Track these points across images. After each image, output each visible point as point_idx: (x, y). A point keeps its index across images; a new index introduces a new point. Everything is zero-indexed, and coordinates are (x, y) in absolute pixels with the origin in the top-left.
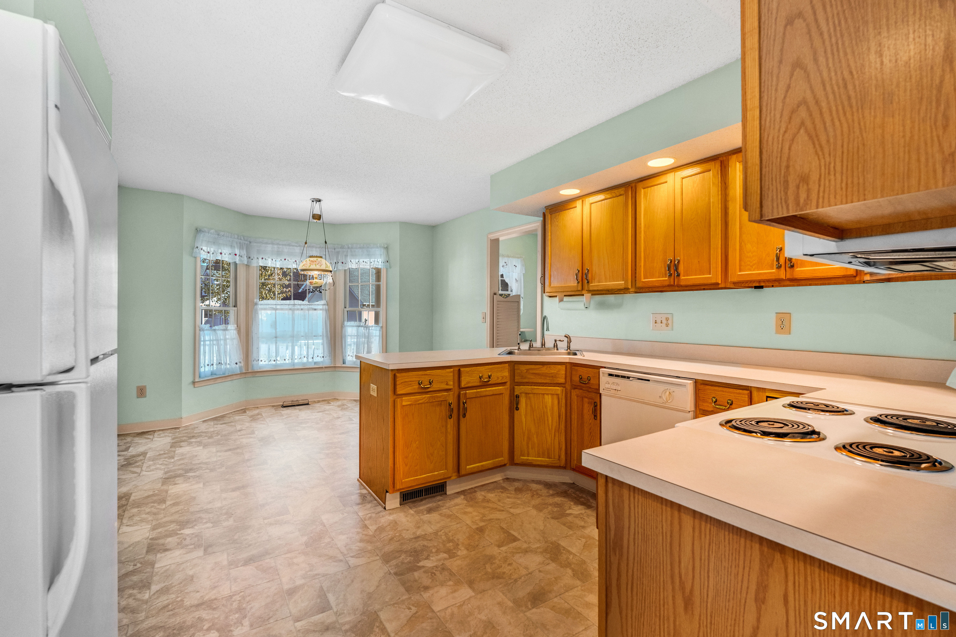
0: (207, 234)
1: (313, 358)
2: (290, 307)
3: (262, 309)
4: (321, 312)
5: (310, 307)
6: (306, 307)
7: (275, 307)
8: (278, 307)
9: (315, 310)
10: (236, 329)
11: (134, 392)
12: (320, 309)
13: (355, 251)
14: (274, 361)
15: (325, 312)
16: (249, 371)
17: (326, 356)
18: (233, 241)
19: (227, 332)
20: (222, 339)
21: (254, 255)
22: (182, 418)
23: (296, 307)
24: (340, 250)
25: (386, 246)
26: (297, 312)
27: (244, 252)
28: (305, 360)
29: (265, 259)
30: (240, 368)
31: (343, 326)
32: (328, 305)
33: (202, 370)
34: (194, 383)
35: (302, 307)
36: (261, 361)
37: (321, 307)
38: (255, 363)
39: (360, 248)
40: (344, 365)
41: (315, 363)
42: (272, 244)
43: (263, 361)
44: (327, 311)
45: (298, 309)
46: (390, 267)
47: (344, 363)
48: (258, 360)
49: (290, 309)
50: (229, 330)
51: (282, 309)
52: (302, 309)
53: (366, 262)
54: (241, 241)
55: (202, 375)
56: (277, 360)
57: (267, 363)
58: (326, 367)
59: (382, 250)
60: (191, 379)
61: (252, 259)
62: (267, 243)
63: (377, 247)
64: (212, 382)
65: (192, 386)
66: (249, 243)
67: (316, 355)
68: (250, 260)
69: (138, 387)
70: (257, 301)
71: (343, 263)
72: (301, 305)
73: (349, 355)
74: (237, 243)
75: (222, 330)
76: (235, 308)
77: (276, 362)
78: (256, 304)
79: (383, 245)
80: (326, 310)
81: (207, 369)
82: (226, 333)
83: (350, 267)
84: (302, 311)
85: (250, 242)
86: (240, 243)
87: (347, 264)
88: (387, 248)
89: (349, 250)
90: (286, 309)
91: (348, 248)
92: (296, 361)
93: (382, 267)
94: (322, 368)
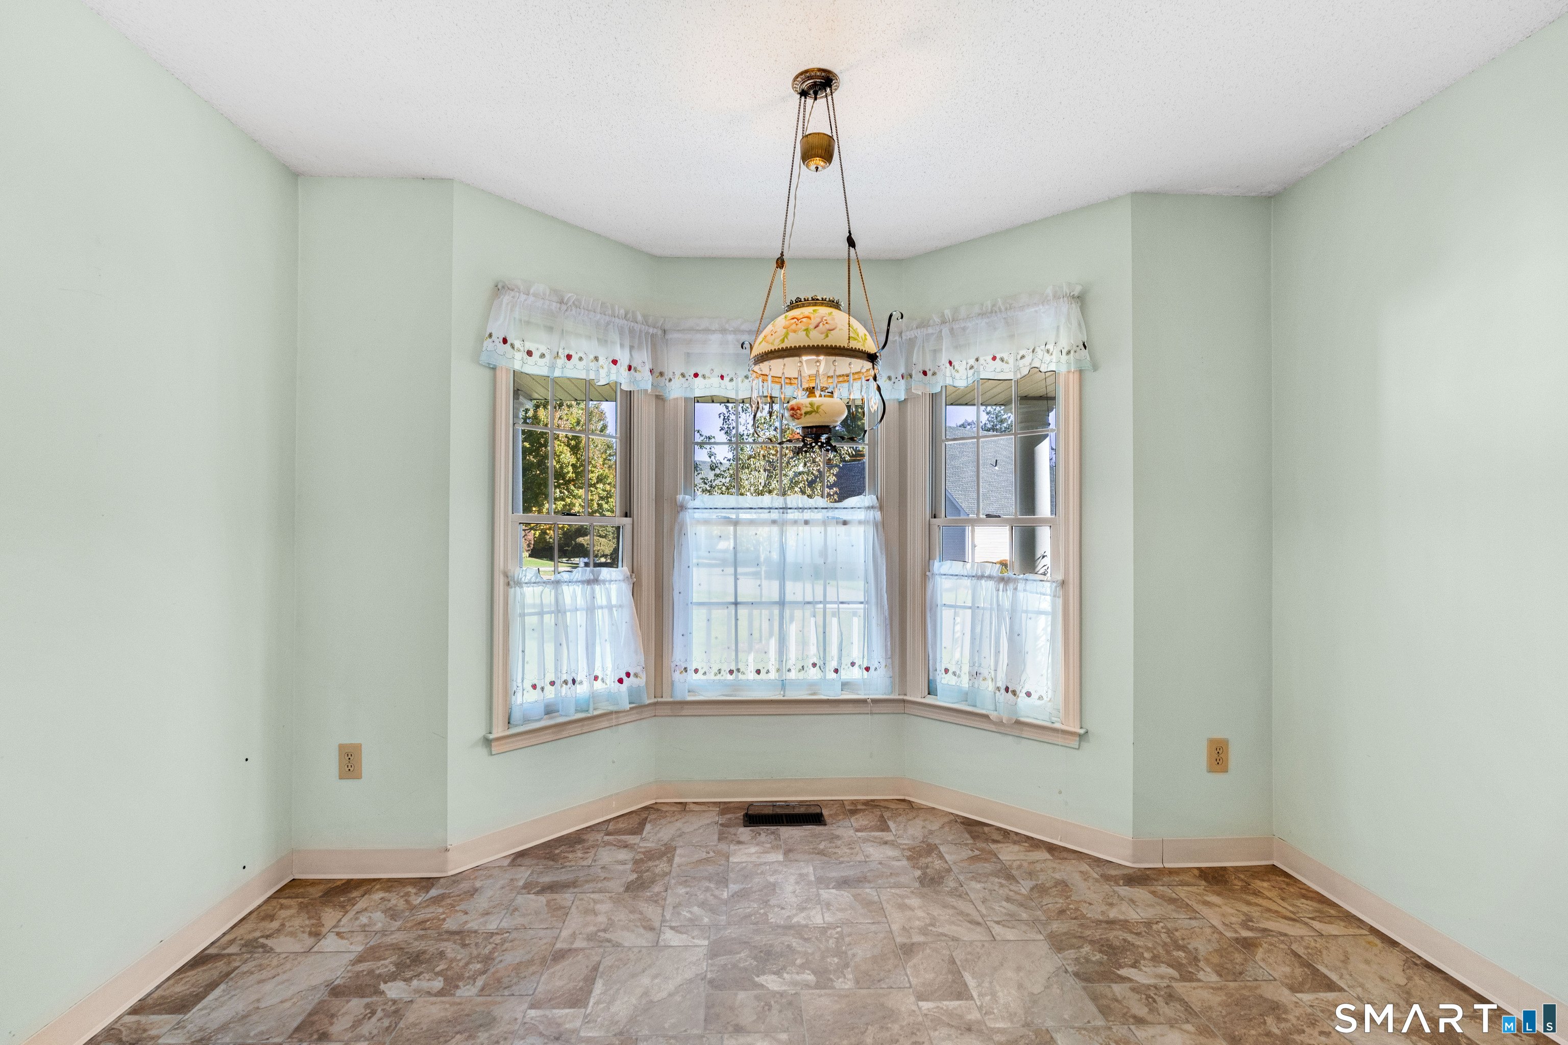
0: (523, 297)
1: (836, 671)
2: (775, 515)
3: (699, 522)
4: (861, 529)
5: (830, 514)
6: (819, 516)
7: (734, 516)
8: (744, 516)
9: (845, 523)
10: (626, 579)
11: (331, 763)
12: (860, 522)
13: (964, 329)
14: (731, 672)
15: (871, 530)
16: (664, 700)
17: (876, 665)
18: (608, 324)
19: (597, 588)
20: (582, 609)
21: (674, 364)
22: (447, 850)
23: (792, 515)
24: (919, 333)
25: (1077, 291)
26: (791, 531)
27: (643, 358)
28: (813, 674)
29: (704, 376)
30: (633, 693)
31: (926, 573)
32: (881, 508)
33: (518, 700)
34: (488, 742)
35: (807, 515)
36: (696, 671)
37: (861, 515)
38: (677, 676)
39: (982, 315)
40: (930, 700)
41: (845, 685)
42: (723, 331)
43: (701, 672)
44: (880, 528)
45: (795, 522)
46: (1095, 367)
47: (931, 691)
48: (686, 669)
49: (774, 522)
50: (604, 582)
51: (752, 522)
52: (806, 522)
53: (1002, 360)
54: (637, 327)
55: (517, 715)
56: (738, 670)
57: (711, 676)
58: (875, 701)
59: (1064, 306)
60: (481, 732)
61: (670, 380)
62: (707, 331)
63: (1044, 301)
64: (547, 736)
65: (482, 751)
66: (660, 332)
67: (846, 661)
68: (662, 381)
69: (341, 747)
70: (684, 499)
71: (925, 373)
72: (803, 509)
73: (946, 671)
74: (621, 333)
75: (583, 582)
76: (628, 519)
77: (737, 677)
78: (682, 507)
79: (1066, 290)
80: (876, 525)
81: (532, 697)
82: (593, 592)
83: (949, 381)
84: (807, 528)
85: (665, 331)
86: (632, 331)
87: (939, 376)
88: (1080, 299)
89: (945, 330)
90: (763, 523)
91: (944, 322)
92: (792, 675)
93: (1063, 369)
94: (864, 701)
